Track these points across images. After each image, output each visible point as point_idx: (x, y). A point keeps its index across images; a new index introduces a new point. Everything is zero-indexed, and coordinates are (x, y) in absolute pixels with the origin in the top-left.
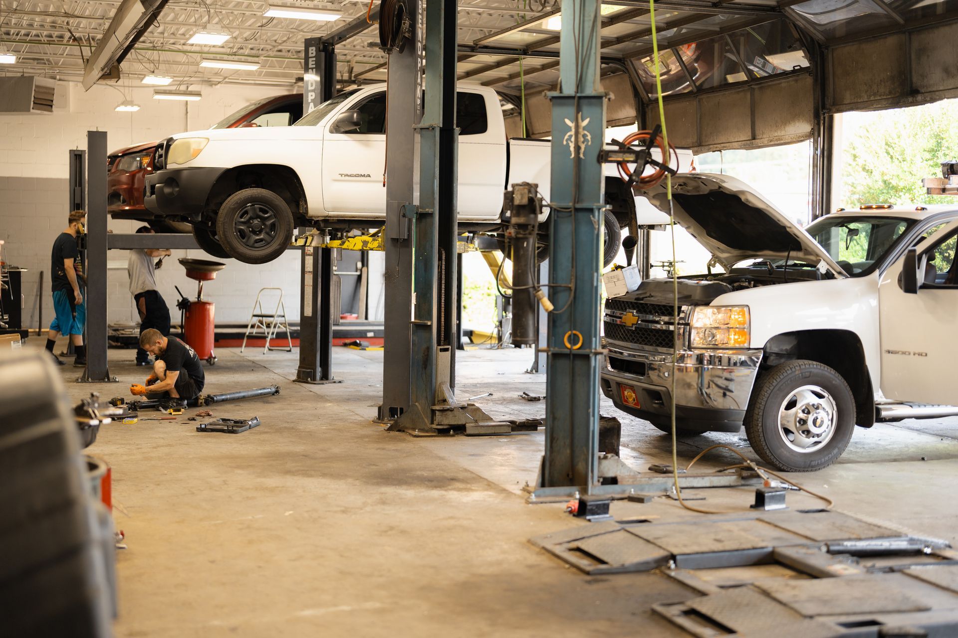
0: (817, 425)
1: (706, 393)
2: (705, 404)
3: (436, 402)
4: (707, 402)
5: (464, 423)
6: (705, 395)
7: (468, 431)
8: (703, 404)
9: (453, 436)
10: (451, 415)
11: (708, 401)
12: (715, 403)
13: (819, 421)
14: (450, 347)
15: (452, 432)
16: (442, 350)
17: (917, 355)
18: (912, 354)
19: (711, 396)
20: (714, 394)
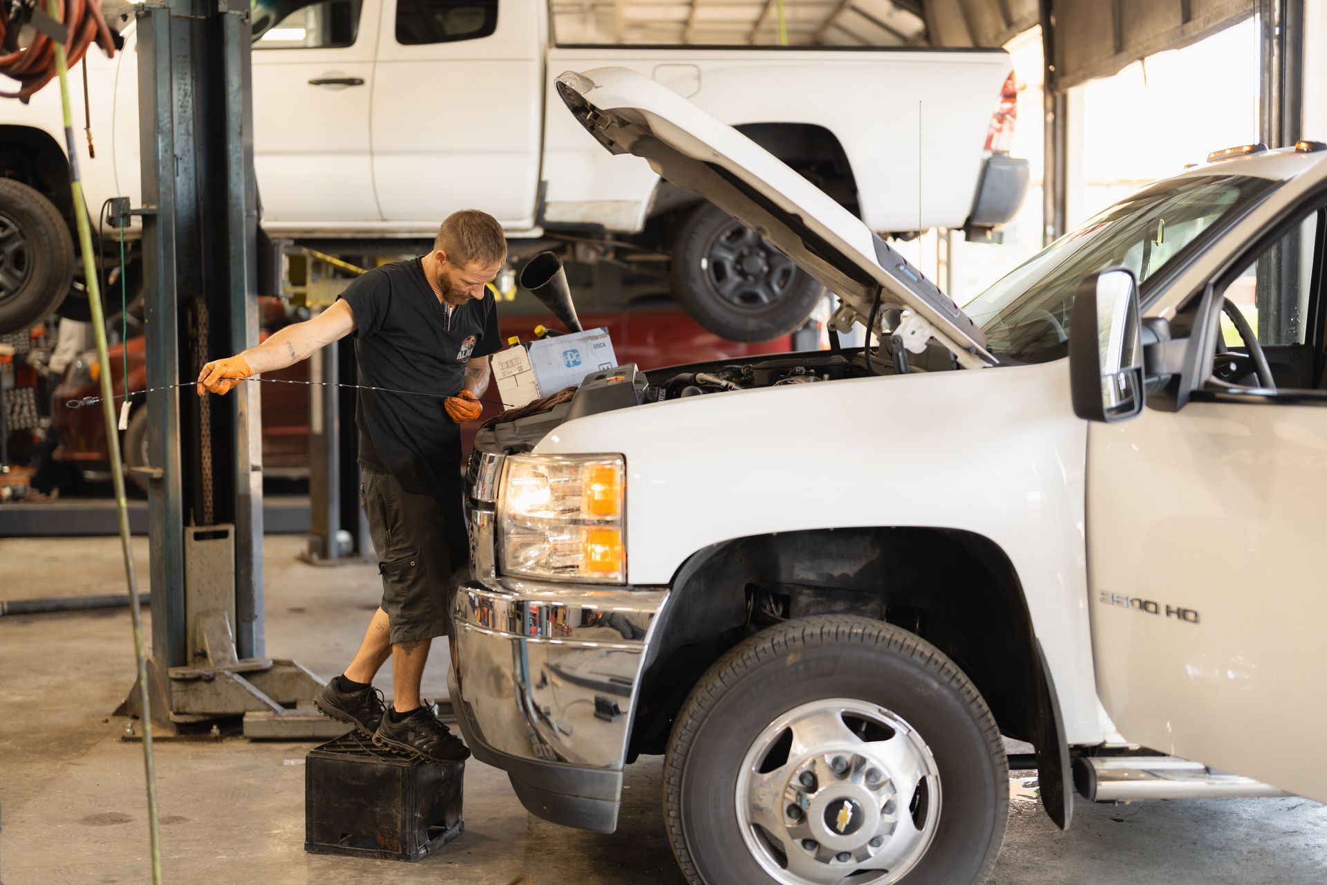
0: (842, 827)
1: (537, 709)
2: (537, 745)
3: (190, 657)
4: (542, 741)
5: (239, 710)
6: (534, 716)
7: (248, 731)
8: (530, 745)
9: (217, 739)
10: (208, 692)
11: (545, 737)
12: (567, 742)
13: (846, 815)
14: (231, 529)
15: (215, 730)
16: (198, 537)
17: (1174, 616)
18: (1163, 610)
19: (552, 719)
20: (562, 712)
